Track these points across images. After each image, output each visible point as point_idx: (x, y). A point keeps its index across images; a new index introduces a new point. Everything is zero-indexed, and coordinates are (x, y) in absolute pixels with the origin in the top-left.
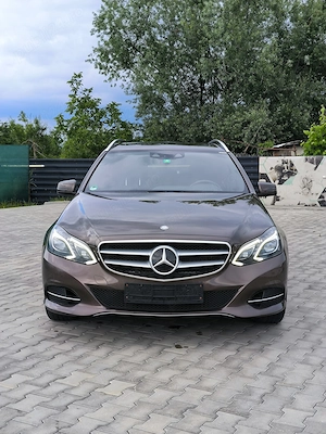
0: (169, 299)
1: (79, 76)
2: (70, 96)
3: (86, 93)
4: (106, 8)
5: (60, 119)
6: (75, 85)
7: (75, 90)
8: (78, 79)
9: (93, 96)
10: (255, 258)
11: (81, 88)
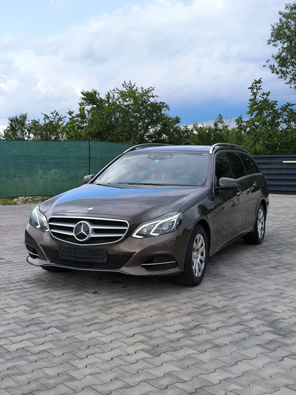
0: (84, 258)
1: (259, 82)
2: (251, 100)
3: (265, 97)
4: (284, 20)
5: (239, 121)
6: (255, 90)
7: (255, 94)
8: (258, 85)
9: (271, 98)
10: (151, 233)
11: (260, 92)
